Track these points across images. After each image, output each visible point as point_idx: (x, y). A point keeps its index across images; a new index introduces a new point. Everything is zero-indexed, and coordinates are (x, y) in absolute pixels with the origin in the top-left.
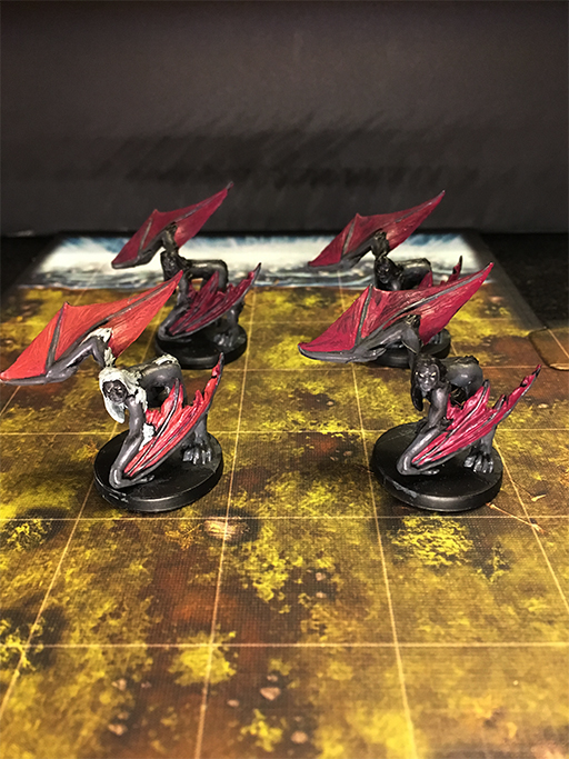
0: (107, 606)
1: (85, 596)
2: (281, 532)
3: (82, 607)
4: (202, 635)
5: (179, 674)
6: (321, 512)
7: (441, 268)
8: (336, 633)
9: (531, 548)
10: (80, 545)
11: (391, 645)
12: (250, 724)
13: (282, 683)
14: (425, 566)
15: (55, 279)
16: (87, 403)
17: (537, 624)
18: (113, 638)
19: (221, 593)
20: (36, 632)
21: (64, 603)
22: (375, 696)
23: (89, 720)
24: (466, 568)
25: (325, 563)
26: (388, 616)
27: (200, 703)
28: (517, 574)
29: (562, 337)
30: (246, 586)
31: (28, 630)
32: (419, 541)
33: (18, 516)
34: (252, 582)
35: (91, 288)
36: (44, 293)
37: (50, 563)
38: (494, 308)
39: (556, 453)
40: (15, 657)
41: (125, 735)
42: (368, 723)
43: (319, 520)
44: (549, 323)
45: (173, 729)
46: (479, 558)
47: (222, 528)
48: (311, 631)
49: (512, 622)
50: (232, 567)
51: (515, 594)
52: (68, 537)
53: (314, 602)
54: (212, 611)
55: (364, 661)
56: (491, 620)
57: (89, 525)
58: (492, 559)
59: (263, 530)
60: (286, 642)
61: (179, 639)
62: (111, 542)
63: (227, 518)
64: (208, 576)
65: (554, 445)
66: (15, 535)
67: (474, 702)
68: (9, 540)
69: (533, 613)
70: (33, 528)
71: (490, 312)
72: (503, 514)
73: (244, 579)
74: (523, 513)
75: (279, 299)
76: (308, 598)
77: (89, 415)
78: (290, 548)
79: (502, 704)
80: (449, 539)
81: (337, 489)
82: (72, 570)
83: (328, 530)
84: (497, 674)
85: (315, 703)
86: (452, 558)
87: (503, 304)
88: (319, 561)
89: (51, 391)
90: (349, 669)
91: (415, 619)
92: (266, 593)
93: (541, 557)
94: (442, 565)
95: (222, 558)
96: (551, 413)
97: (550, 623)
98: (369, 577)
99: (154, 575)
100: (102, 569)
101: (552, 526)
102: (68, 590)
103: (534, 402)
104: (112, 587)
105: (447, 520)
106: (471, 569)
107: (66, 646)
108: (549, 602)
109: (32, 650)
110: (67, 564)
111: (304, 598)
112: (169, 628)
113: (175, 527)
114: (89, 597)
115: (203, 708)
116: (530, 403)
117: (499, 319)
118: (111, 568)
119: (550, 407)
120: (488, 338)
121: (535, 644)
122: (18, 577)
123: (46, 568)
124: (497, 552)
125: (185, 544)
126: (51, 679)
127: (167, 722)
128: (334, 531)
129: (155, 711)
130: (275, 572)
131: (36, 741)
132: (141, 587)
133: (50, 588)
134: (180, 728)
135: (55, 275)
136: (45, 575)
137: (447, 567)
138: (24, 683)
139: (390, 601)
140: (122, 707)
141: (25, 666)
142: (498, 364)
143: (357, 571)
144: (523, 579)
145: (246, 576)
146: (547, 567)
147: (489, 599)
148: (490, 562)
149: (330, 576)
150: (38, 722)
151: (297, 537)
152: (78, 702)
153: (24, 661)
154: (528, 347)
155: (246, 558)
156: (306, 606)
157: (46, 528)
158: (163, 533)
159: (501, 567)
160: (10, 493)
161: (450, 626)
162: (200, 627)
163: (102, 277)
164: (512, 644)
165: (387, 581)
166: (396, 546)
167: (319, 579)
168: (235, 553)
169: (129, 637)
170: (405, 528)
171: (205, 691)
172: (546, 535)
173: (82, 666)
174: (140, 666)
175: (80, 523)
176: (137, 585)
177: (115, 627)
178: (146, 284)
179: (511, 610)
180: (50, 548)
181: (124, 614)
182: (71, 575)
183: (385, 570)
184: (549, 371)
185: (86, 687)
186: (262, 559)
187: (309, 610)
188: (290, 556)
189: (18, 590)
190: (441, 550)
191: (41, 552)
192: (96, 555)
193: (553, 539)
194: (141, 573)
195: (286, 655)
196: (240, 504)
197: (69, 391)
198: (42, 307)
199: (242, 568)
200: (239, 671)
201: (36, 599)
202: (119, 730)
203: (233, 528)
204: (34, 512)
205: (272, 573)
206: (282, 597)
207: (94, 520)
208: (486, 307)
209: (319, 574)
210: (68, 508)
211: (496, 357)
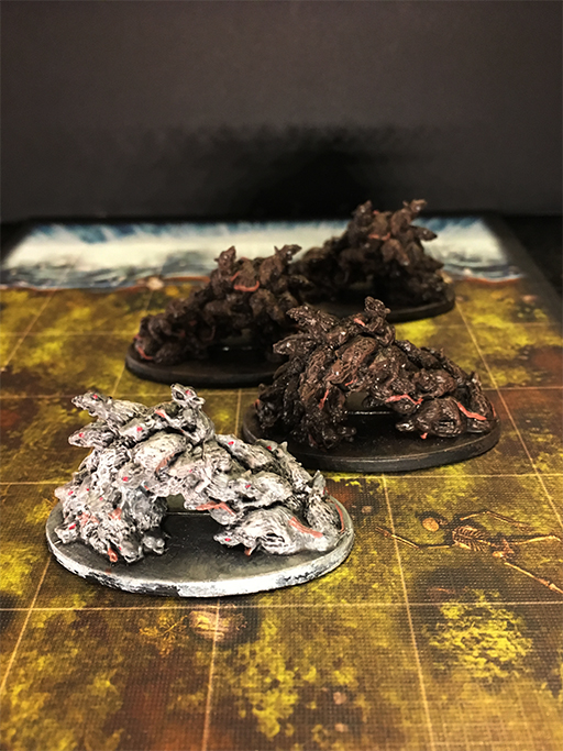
1: (36, 728)
2: (287, 629)
3: (31, 745)
6: (338, 597)
7: (462, 259)
10: (31, 649)
14: (474, 680)
15: (20, 277)
16: (49, 440)
19: (211, 724)
21: (8, 739)
24: (526, 683)
25: (345, 677)
30: (243, 713)
32: (464, 640)
34: (252, 706)
35: (62, 288)
36: (7, 294)
38: (527, 310)
43: (335, 609)
46: (543, 666)
47: (212, 623)
50: (226, 683)
52: (18, 635)
53: (332, 739)
57: (44, 618)
58: (559, 666)
59: (264, 625)
62: (71, 644)
63: (219, 606)
64: (193, 697)
71: (521, 314)
73: (241, 702)
76: (326, 732)
77: (51, 457)
78: (299, 653)
80: (501, 637)
81: (356, 562)
82: (20, 687)
83: (347, 624)
86: (506, 666)
87: (539, 306)
88: (337, 672)
89: (6, 424)
92: (269, 726)
94: (495, 678)
95: (213, 669)
98: (403, 699)
99: (125, 695)
100: (59, 686)
102: (15, 719)
104: (70, 716)
105: (497, 608)
106: (532, 683)
110: (14, 677)
111: (320, 732)
113: (152, 622)
114: (40, 730)
117: (535, 324)
118: (70, 684)
120: (525, 348)
125: (165, 648)
128: (354, 626)
130: (281, 691)
132: (108, 714)
135: (23, 272)
137: (502, 680)
139: (431, 734)
142: (540, 384)
143: (387, 689)
145: (243, 697)
148: (556, 671)
149: (352, 697)
151: (309, 637)
155: (243, 669)
156: (322, 745)
158: (135, 629)
163: (75, 273)
165: (425, 703)
166: (434, 649)
167: (338, 702)
168: (229, 661)
170: (446, 621)
175: (34, 615)
176: (102, 710)
178: (125, 282)
182: (20, 695)
183: (422, 686)
186: (264, 671)
188: (300, 665)
190: (493, 654)
192: (51, 663)
194: (108, 692)
197: (30, 423)
198: (5, 312)
199: (238, 685)
203: (225, 623)
205: (277, 694)
206: (290, 732)
207: (51, 611)
208: (518, 308)
209: (338, 694)
210: (20, 593)
211: (536, 373)
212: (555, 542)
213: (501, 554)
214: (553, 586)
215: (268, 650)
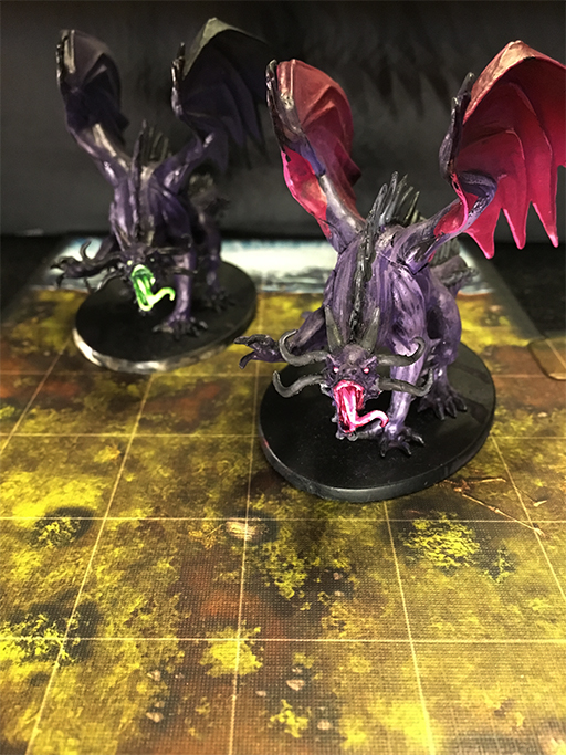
0: (138, 601)
1: (116, 592)
2: (298, 534)
3: (114, 602)
4: (229, 630)
5: (210, 666)
6: (336, 515)
8: (355, 630)
9: (533, 551)
10: (109, 544)
11: (406, 641)
12: (278, 713)
13: (306, 675)
14: (435, 567)
16: (106, 405)
17: (540, 623)
18: (145, 632)
19: (245, 590)
20: (71, 626)
21: (97, 598)
22: (393, 689)
23: (128, 708)
24: (473, 569)
25: (342, 563)
26: (402, 614)
27: (230, 694)
28: (521, 575)
29: (560, 347)
30: (268, 584)
31: (65, 623)
32: (429, 543)
33: (48, 515)
34: (274, 580)
36: (58, 294)
37: (81, 560)
38: (494, 317)
39: (556, 460)
40: (54, 650)
41: (162, 721)
42: (387, 713)
43: (334, 522)
44: (547, 333)
45: (207, 717)
46: (486, 560)
47: (242, 529)
48: (331, 627)
49: (517, 620)
50: (254, 566)
51: (519, 594)
52: (97, 535)
53: (333, 600)
54: (238, 607)
55: (382, 655)
56: (498, 618)
57: (116, 524)
58: (498, 561)
59: (281, 531)
60: (308, 637)
61: (207, 634)
62: (138, 541)
63: (247, 520)
64: (231, 574)
65: (554, 453)
66: (46, 534)
67: (484, 692)
68: (40, 538)
69: (537, 612)
70: (63, 526)
71: (488, 320)
72: (507, 519)
73: (266, 577)
74: (526, 518)
75: (287, 305)
76: (327, 596)
77: (108, 417)
78: (309, 550)
79: (510, 695)
80: (457, 542)
82: (103, 567)
83: (343, 532)
84: (505, 668)
85: (338, 693)
86: (460, 559)
87: (503, 313)
88: (336, 561)
90: (368, 663)
91: (428, 617)
92: (287, 591)
93: (543, 560)
94: (451, 566)
95: (244, 558)
96: (550, 421)
97: (553, 621)
98: (383, 577)
99: (181, 573)
100: (132, 566)
101: (554, 530)
102: (100, 586)
103: (534, 410)
104: (141, 584)
105: (454, 524)
106: (479, 570)
107: (102, 639)
108: (551, 602)
109: (69, 642)
110: (97, 561)
111: (323, 596)
112: (198, 624)
113: (198, 527)
114: (120, 593)
115: (234, 698)
116: (530, 412)
117: (500, 328)
118: (140, 566)
119: (549, 416)
120: (489, 347)
121: (539, 641)
122: (51, 574)
123: (77, 565)
124: (503, 555)
125: (209, 544)
126: (89, 670)
127: (201, 710)
128: (349, 533)
129: (190, 700)
130: (295, 571)
131: (78, 727)
132: (169, 584)
133: (83, 584)
134: (214, 716)
136: (77, 572)
137: (455, 568)
138: (64, 674)
139: (403, 599)
140: (158, 696)
141: (63, 657)
142: (500, 373)
143: (372, 571)
144: (526, 580)
145: (267, 574)
146: (549, 569)
147: (496, 599)
148: (496, 564)
149: (346, 576)
150: (80, 710)
151: (314, 538)
152: (116, 692)
153: (63, 653)
154: (527, 356)
155: (268, 557)
156: (325, 604)
157: (75, 526)
158: (187, 533)
159: (506, 569)
160: (38, 492)
161: (461, 624)
162: (227, 622)
164: (518, 641)
165: (400, 581)
166: (408, 547)
167: (337, 578)
168: (256, 553)
169: (160, 631)
170: (416, 531)
171: (235, 682)
172: (548, 538)
173: (118, 658)
174: (173, 659)
175: (107, 522)
176: (165, 582)
177: (147, 621)
179: (516, 609)
180: (81, 547)
181: (154, 610)
182: (102, 572)
183: (398, 571)
184: (548, 380)
185: (123, 678)
186: (282, 559)
187: (328, 608)
188: (309, 556)
189: (52, 585)
190: (450, 552)
191: (72, 550)
192: (124, 553)
193: (555, 543)
194: (169, 571)
195: (308, 649)
196: (259, 506)
197: (89, 393)
198: (56, 308)
199: (263, 567)
200: (266, 664)
201: (70, 594)
202: (157, 718)
203: (252, 529)
204: (62, 512)
205: (291, 573)
206: (302, 595)
207: (121, 520)
208: (486, 316)
209: (336, 573)
210: (95, 508)
211: (497, 365)
212: (501, 482)
213: (460, 490)
214: (497, 511)
215: (285, 547)
